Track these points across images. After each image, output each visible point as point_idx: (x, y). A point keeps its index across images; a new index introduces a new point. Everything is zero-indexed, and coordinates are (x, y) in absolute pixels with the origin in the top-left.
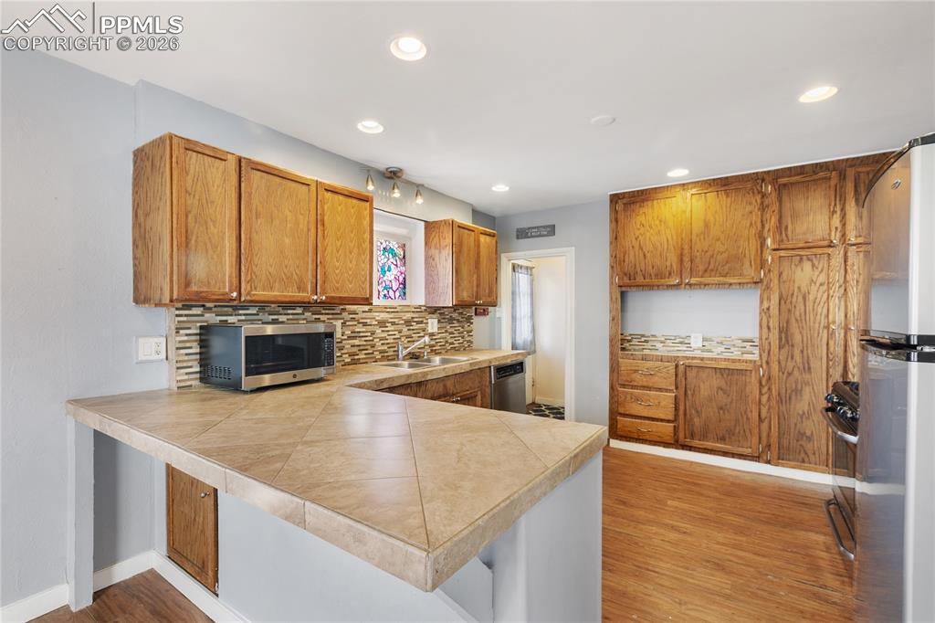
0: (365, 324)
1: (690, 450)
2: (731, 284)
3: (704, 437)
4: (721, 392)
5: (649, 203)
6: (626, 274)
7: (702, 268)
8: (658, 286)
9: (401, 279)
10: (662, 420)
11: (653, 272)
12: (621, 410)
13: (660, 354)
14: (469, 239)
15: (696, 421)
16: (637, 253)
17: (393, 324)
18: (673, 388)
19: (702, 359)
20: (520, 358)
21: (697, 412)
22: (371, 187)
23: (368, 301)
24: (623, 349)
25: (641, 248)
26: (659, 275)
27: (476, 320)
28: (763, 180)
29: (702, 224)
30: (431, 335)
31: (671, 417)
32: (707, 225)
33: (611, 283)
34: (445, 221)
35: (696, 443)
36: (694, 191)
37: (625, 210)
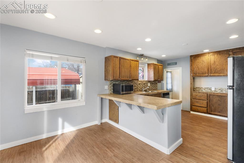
0: (137, 84)
1: (211, 114)
2: (221, 76)
3: (215, 111)
4: (219, 101)
5: (200, 57)
6: (194, 73)
7: (213, 72)
8: (202, 76)
9: (143, 75)
10: (204, 107)
11: (201, 73)
12: (193, 105)
13: (203, 92)
14: (157, 67)
15: (213, 108)
16: (197, 68)
17: (141, 84)
18: (206, 100)
19: (214, 93)
20: (168, 92)
21: (213, 105)
22: (138, 58)
23: (138, 80)
24: (194, 91)
25: (198, 67)
26: (203, 73)
27: (158, 84)
28: (229, 51)
29: (213, 62)
30: (149, 86)
31: (206, 107)
32: (215, 62)
33: (191, 75)
34: (152, 64)
35: (212, 113)
36: (211, 54)
37: (194, 59)
